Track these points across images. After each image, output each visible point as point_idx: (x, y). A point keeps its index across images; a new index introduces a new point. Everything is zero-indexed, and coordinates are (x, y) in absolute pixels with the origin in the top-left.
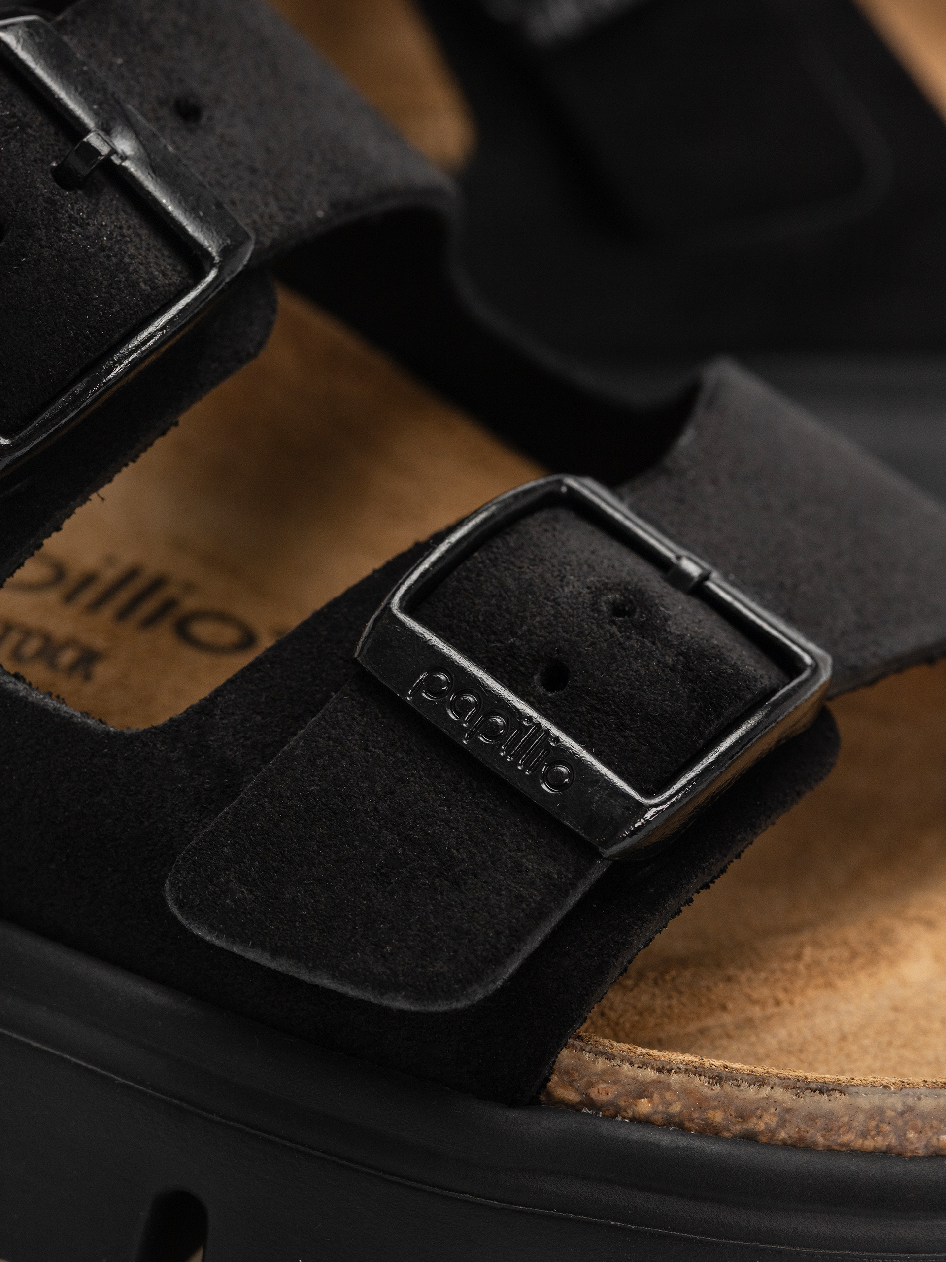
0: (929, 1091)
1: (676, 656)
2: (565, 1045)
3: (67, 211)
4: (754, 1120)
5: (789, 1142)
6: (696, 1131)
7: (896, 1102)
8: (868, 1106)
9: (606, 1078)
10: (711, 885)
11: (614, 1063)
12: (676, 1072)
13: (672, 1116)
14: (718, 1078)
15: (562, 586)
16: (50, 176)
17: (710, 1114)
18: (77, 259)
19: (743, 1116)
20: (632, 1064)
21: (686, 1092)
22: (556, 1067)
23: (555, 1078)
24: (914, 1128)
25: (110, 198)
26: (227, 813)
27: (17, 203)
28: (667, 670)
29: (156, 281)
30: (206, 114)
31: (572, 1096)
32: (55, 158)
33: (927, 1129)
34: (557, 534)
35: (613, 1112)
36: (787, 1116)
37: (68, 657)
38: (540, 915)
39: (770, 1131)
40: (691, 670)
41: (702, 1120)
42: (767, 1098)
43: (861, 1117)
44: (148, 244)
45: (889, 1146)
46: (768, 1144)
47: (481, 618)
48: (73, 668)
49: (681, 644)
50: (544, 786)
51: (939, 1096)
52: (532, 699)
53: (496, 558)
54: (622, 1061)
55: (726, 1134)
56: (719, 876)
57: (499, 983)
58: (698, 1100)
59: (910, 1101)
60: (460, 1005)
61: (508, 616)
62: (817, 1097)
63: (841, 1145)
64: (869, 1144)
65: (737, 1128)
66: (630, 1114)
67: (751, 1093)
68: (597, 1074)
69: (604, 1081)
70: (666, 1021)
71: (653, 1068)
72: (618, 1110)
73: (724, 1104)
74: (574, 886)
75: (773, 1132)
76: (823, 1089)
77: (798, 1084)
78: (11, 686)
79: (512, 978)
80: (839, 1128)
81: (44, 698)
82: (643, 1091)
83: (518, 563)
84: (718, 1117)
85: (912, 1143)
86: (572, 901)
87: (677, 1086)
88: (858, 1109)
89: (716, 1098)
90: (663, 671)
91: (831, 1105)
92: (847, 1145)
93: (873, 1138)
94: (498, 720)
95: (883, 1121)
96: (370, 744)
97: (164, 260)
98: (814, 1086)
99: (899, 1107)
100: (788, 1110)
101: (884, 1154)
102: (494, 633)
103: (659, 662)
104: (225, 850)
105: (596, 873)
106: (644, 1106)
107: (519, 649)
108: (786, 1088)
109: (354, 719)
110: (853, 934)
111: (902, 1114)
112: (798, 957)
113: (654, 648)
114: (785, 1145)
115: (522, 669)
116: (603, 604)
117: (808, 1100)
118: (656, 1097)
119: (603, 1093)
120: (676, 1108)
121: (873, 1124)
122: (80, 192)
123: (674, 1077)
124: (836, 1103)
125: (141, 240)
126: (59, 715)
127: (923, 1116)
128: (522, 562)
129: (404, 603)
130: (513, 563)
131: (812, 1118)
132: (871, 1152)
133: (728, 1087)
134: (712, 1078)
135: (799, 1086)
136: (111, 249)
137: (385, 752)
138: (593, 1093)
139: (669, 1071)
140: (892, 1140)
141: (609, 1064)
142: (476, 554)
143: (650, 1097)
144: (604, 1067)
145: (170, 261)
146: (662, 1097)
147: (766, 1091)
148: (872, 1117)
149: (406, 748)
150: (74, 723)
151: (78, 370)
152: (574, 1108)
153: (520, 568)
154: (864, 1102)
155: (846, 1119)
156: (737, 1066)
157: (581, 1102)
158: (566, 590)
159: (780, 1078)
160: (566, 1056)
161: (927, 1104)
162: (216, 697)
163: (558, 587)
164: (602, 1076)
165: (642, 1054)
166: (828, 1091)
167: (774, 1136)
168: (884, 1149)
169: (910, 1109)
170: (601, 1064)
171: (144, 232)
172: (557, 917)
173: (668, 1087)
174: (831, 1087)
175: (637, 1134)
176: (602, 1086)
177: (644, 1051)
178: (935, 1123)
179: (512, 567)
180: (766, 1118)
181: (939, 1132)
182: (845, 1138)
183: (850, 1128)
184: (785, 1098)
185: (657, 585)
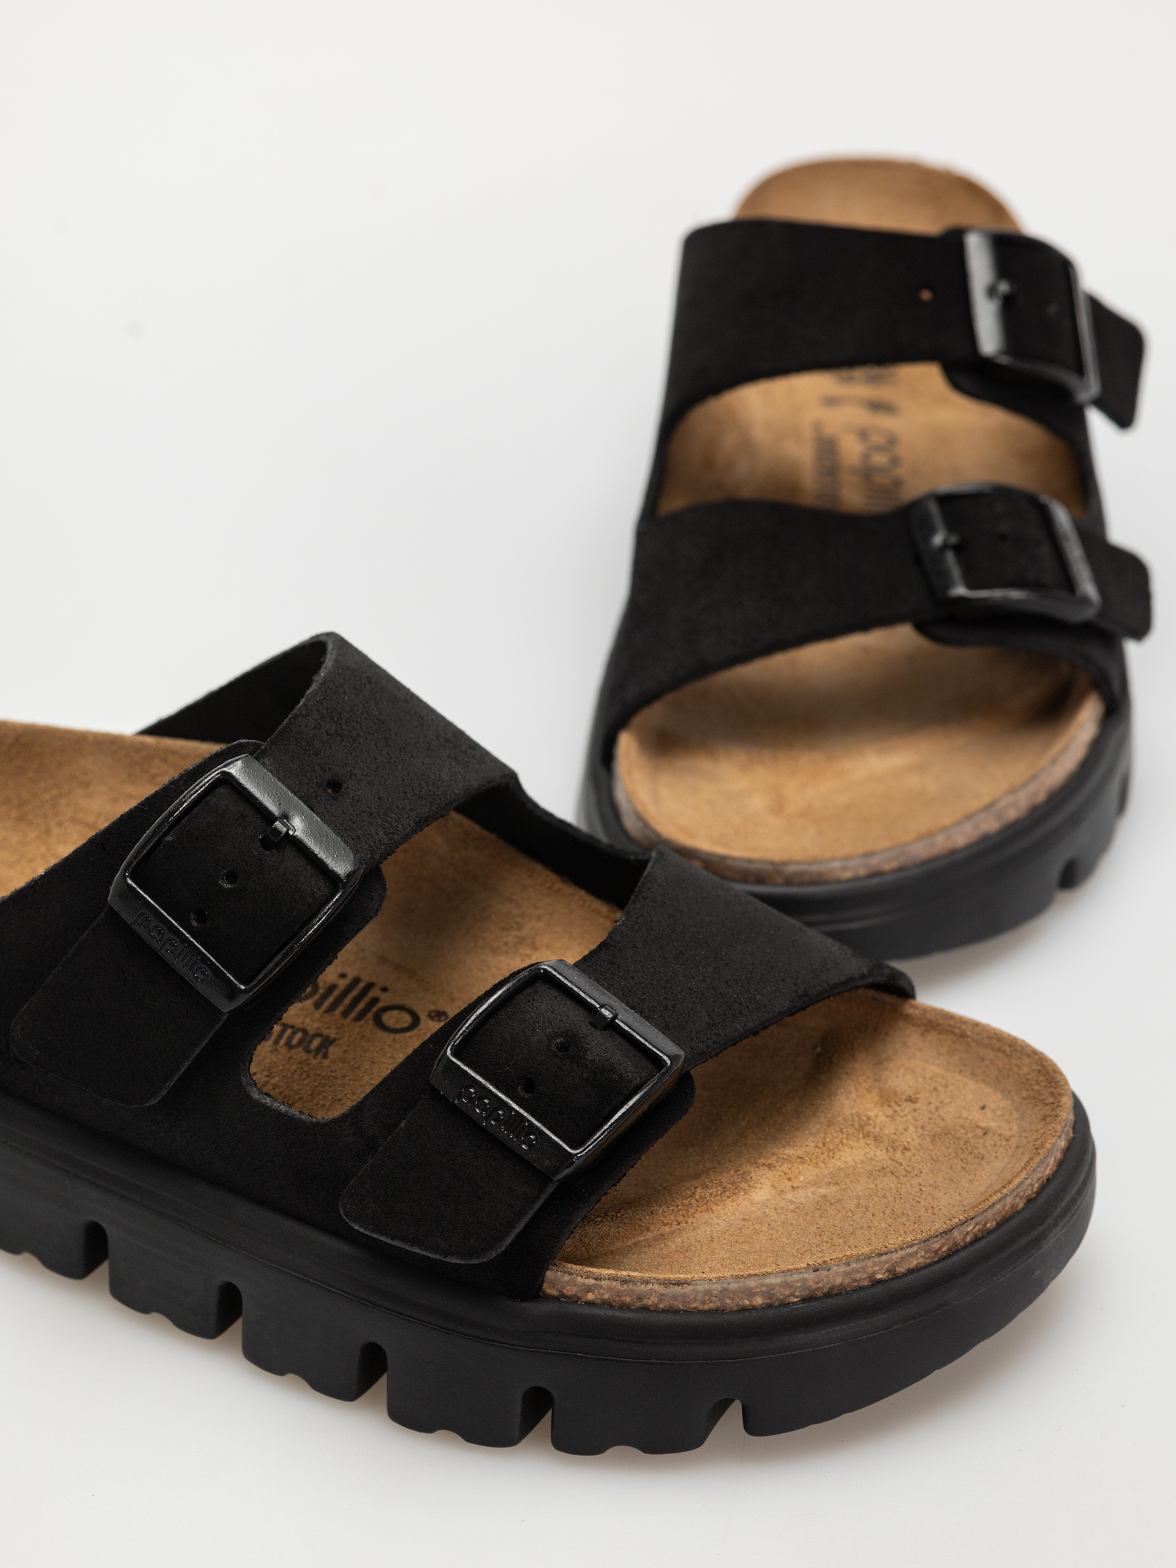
0: (733, 1280)
1: (589, 1072)
2: (548, 1269)
3: (268, 863)
4: (646, 1300)
5: (665, 1309)
6: (618, 1307)
7: (718, 1287)
8: (703, 1290)
9: (570, 1284)
10: (617, 1184)
11: (573, 1277)
12: (604, 1280)
13: (605, 1300)
14: (625, 1281)
15: (533, 1036)
16: (259, 845)
17: (623, 1299)
18: (274, 889)
19: (640, 1298)
20: (582, 1277)
21: (610, 1289)
22: (545, 1279)
23: (545, 1285)
24: (729, 1298)
25: (290, 852)
26: (368, 1166)
27: (242, 862)
28: (584, 1082)
29: (315, 895)
30: (344, 785)
31: (554, 1292)
32: (261, 833)
33: (736, 1297)
34: (534, 1003)
35: (574, 1300)
36: (662, 1297)
37: (316, 1043)
38: (521, 1214)
39: (655, 1305)
40: (596, 1080)
41: (621, 1301)
42: (651, 1289)
43: (700, 1295)
44: (311, 874)
45: (717, 1307)
46: (655, 1311)
47: (492, 1057)
48: (318, 1050)
49: (592, 1065)
50: (523, 1146)
51: (739, 1282)
52: (517, 1100)
53: (500, 1022)
54: (577, 1275)
55: (633, 1307)
56: (621, 1179)
57: (504, 1248)
58: (617, 1292)
59: (725, 1286)
60: (486, 1260)
61: (505, 1055)
62: (676, 1287)
63: (693, 1308)
64: (707, 1307)
65: (638, 1304)
66: (584, 1300)
67: (643, 1287)
68: (565, 1282)
69: (569, 1285)
70: (616, 1240)
71: (592, 1278)
72: (579, 1299)
73: (630, 1293)
74: (538, 1198)
75: (656, 1306)
76: (679, 1283)
77: (666, 1282)
78: (263, 1101)
79: (510, 1245)
80: (690, 1301)
81: (280, 1106)
82: (589, 1289)
83: (511, 1023)
84: (628, 1299)
85: (729, 1305)
86: (538, 1205)
87: (605, 1286)
88: (698, 1291)
89: (626, 1291)
90: (582, 1082)
91: (683, 1290)
92: (696, 1308)
93: (708, 1304)
94: (500, 1112)
95: (712, 1296)
96: (438, 1127)
97: (320, 881)
98: (674, 1282)
99: (719, 1289)
100: (662, 1295)
101: (716, 1311)
102: (498, 1065)
103: (580, 1077)
104: (367, 1186)
105: (551, 1189)
106: (590, 1296)
107: (510, 1073)
108: (660, 1284)
109: (429, 1113)
110: (725, 1178)
111: (721, 1292)
112: (693, 1195)
113: (578, 1069)
114: (663, 1311)
115: (512, 1084)
116: (553, 1046)
117: (671, 1289)
118: (596, 1292)
119: (569, 1291)
120: (606, 1296)
121: (707, 1298)
122: (274, 851)
123: (603, 1282)
124: (687, 1289)
125: (308, 872)
126: (287, 1115)
127: (734, 1292)
128: (514, 1023)
129: (453, 1050)
130: (509, 1024)
131: (675, 1297)
132: (708, 1311)
133: (630, 1285)
134: (623, 1281)
135: (666, 1283)
136: (291, 881)
137: (445, 1131)
138: (565, 1291)
139: (600, 1279)
140: (718, 1304)
141: (571, 1277)
142: (490, 1020)
143: (593, 1292)
144: (568, 1279)
145: (323, 881)
146: (599, 1292)
147: (650, 1286)
148: (706, 1295)
149: (455, 1128)
150: (295, 1119)
151: (278, 947)
152: (556, 1299)
153: (513, 1027)
154: (700, 1288)
155: (693, 1296)
156: (635, 1274)
157: (560, 1295)
158: (535, 1038)
159: (656, 1280)
160: (549, 1274)
161: (734, 1286)
162: (364, 1101)
163: (531, 1037)
164: (568, 1282)
165: (587, 1272)
166: (681, 1284)
167: (657, 1307)
168: (715, 1309)
169: (725, 1289)
170: (566, 1278)
171: (308, 867)
172: (531, 1214)
173: (601, 1287)
174: (683, 1282)
175: (587, 1311)
176: (568, 1288)
177: (588, 1269)
178: (739, 1294)
179: (508, 1027)
180: (652, 1299)
181: (742, 1299)
182: (694, 1305)
183: (695, 1300)
184: (660, 1289)
185: (585, 1029)
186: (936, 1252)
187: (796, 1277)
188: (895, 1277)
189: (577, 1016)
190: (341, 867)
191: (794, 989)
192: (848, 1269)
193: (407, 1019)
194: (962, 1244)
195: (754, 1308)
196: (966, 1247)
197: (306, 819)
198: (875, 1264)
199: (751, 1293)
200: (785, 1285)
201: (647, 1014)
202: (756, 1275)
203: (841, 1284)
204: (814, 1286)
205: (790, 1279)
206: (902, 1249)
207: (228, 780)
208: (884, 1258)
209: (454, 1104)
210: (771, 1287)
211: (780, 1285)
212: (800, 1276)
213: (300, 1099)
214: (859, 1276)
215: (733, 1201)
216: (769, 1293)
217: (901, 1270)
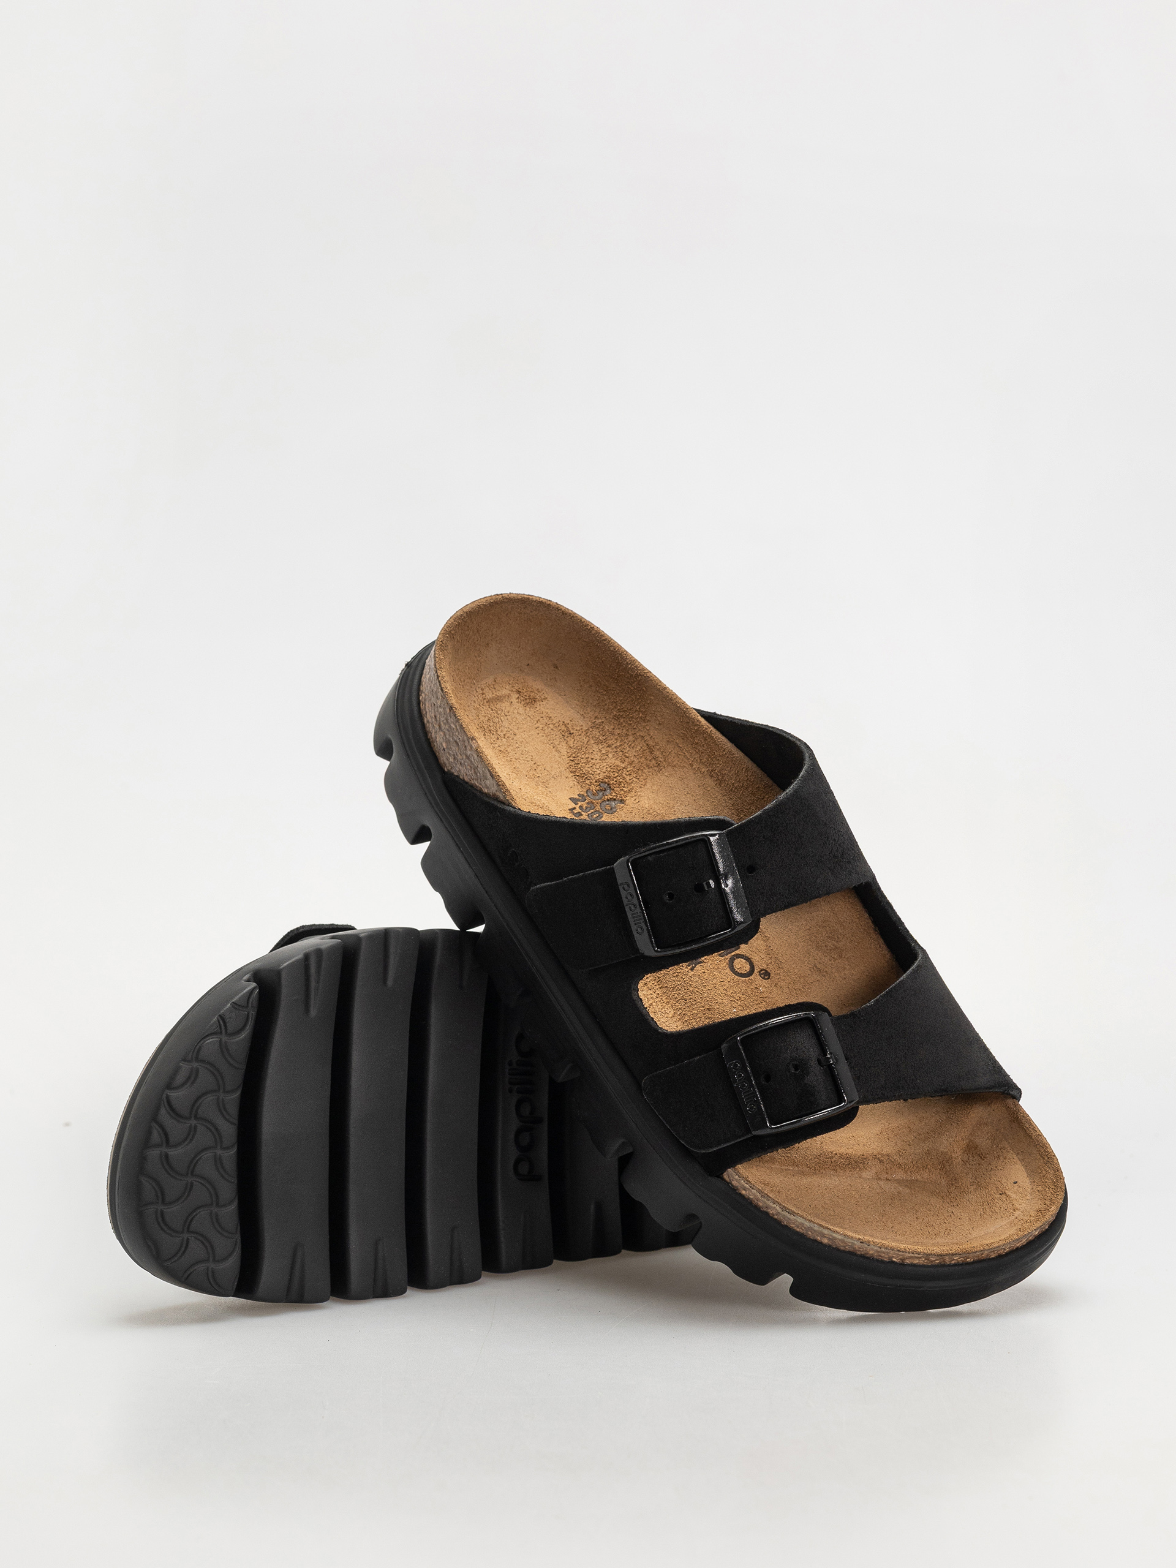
1: (800, 1090)
15: (784, 1053)
17: (759, 1203)
20: (744, 1181)
21: (754, 1195)
23: (725, 1173)
24: (811, 1232)
28: (795, 1093)
31: (727, 1179)
33: (815, 1234)
34: (796, 1033)
40: (801, 1096)
41: (757, 1203)
43: (798, 1223)
46: (772, 1217)
47: (758, 1052)
49: (804, 1087)
50: (748, 1108)
51: (820, 1228)
52: (757, 1082)
54: (742, 1179)
55: (762, 1210)
57: (710, 1151)
58: (757, 1198)
59: (812, 1226)
60: (698, 1152)
61: (765, 1055)
62: (787, 1213)
71: (749, 1185)
73: (764, 1203)
74: (741, 1137)
79: (714, 1151)
80: (791, 1223)
82: (745, 1189)
84: (761, 1204)
85: (809, 1235)
86: (738, 1140)
87: (753, 1192)
88: (797, 1221)
91: (790, 1217)
93: (799, 1229)
95: (803, 1226)
98: (787, 1211)
102: (759, 1058)
103: (794, 1089)
105: (748, 1136)
106: (743, 1192)
107: (762, 1066)
108: (780, 1207)
109: (712, 1062)
111: (809, 1227)
113: (796, 1085)
114: (776, 1219)
115: (760, 1072)
116: (791, 1064)
117: (785, 1213)
120: (751, 1197)
124: (792, 1217)
127: (815, 1231)
128: (779, 1039)
129: (741, 1038)
131: (784, 1217)
132: (798, 1232)
133: (766, 1199)
134: (763, 1196)
135: (783, 1209)
137: (714, 1075)
140: (805, 1232)
147: (775, 1205)
149: (720, 1077)
153: (777, 1041)
154: (799, 1220)
156: (771, 1196)
158: (784, 1056)
159: (779, 1204)
161: (816, 1228)
172: (732, 1143)
173: (751, 1192)
178: (817, 1233)
181: (818, 1236)
182: (792, 1226)
183: (794, 1224)
184: (780, 1210)
185: (813, 1063)
186: (932, 1261)
187: (850, 1240)
188: (902, 1264)
189: (813, 1053)
190: (739, 917)
191: (940, 1084)
192: (879, 1250)
193: (747, 967)
194: (948, 1263)
195: (821, 1243)
196: (949, 1266)
197: (735, 884)
198: (895, 1254)
199: (823, 1236)
200: (843, 1241)
201: (852, 1065)
202: (830, 1229)
203: (872, 1254)
204: (857, 1248)
205: (846, 1240)
206: (913, 1253)
207: (705, 841)
208: (901, 1253)
209: (726, 1066)
210: (836, 1239)
211: (840, 1240)
212: (853, 1241)
213: (666, 987)
214: (883, 1255)
215: (851, 1171)
216: (833, 1239)
217: (908, 1261)
